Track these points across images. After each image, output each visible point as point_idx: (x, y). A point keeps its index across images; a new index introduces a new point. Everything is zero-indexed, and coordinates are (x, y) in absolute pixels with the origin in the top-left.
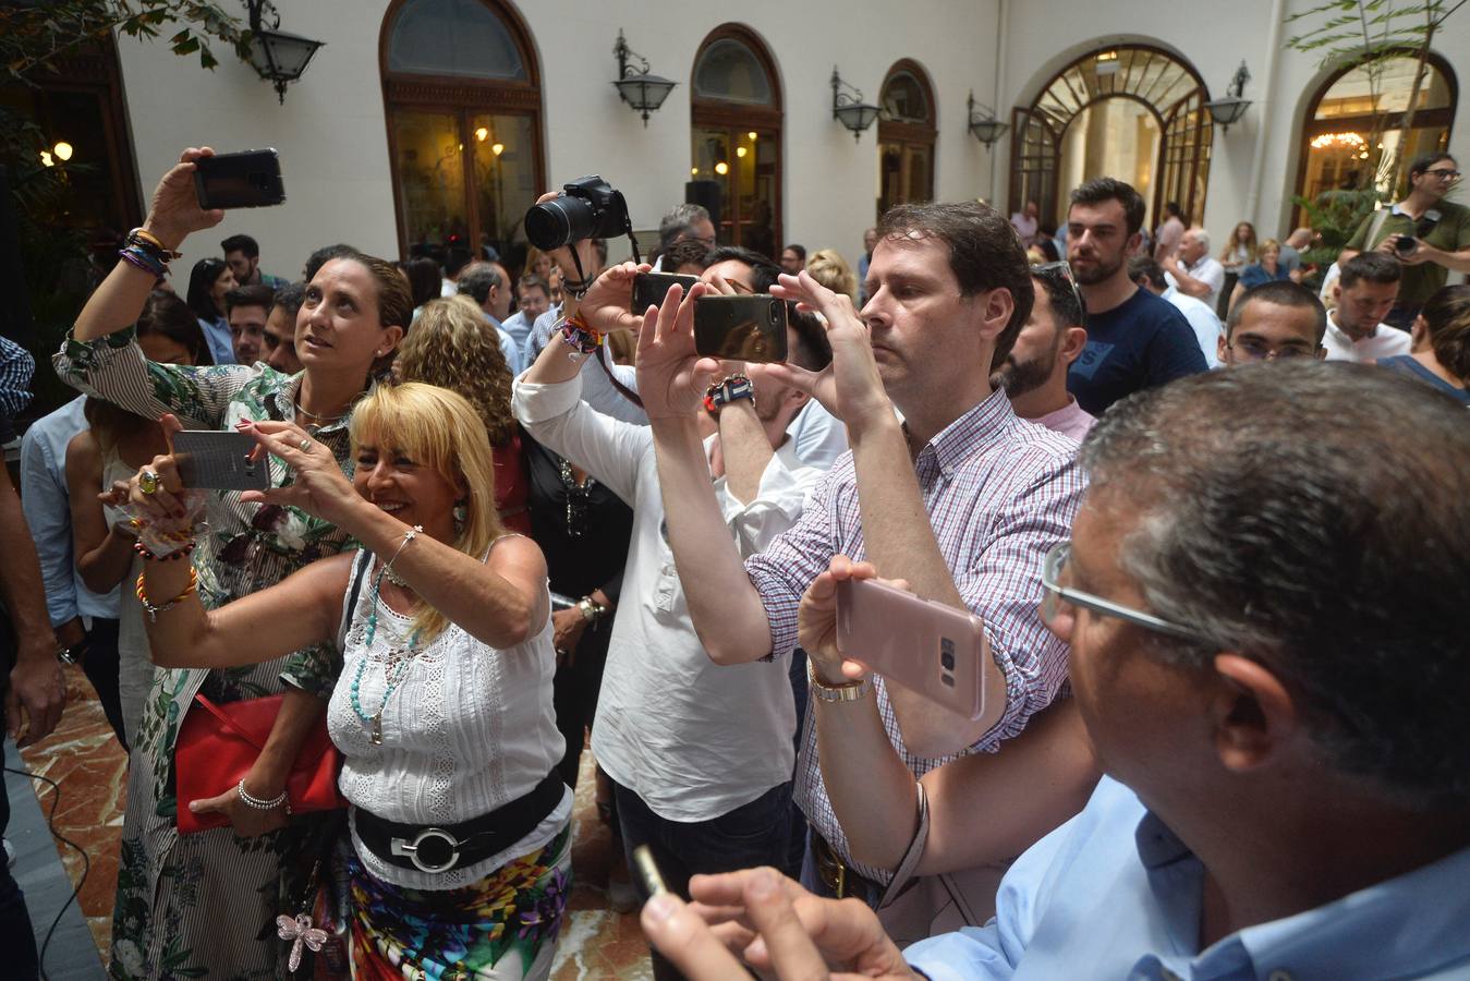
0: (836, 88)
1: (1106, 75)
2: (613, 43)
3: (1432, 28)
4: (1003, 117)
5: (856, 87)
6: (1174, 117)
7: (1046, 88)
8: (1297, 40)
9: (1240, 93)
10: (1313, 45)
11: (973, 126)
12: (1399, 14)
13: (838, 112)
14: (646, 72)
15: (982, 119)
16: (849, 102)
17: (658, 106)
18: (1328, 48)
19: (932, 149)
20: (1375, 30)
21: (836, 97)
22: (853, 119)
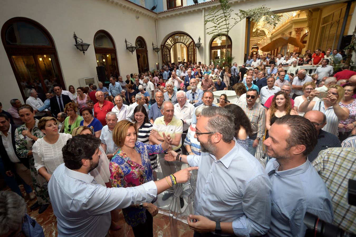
0: (126, 43)
1: (176, 39)
2: (73, 36)
3: (228, 31)
4: (159, 47)
5: (130, 43)
6: (189, 46)
7: (166, 41)
8: (208, 33)
9: (200, 42)
10: (211, 34)
11: (154, 49)
12: (223, 29)
13: (127, 48)
14: (82, 42)
15: (155, 48)
16: (129, 46)
17: (86, 50)
18: (213, 34)
19: (147, 54)
20: (220, 31)
21: (126, 45)
22: (131, 49)
